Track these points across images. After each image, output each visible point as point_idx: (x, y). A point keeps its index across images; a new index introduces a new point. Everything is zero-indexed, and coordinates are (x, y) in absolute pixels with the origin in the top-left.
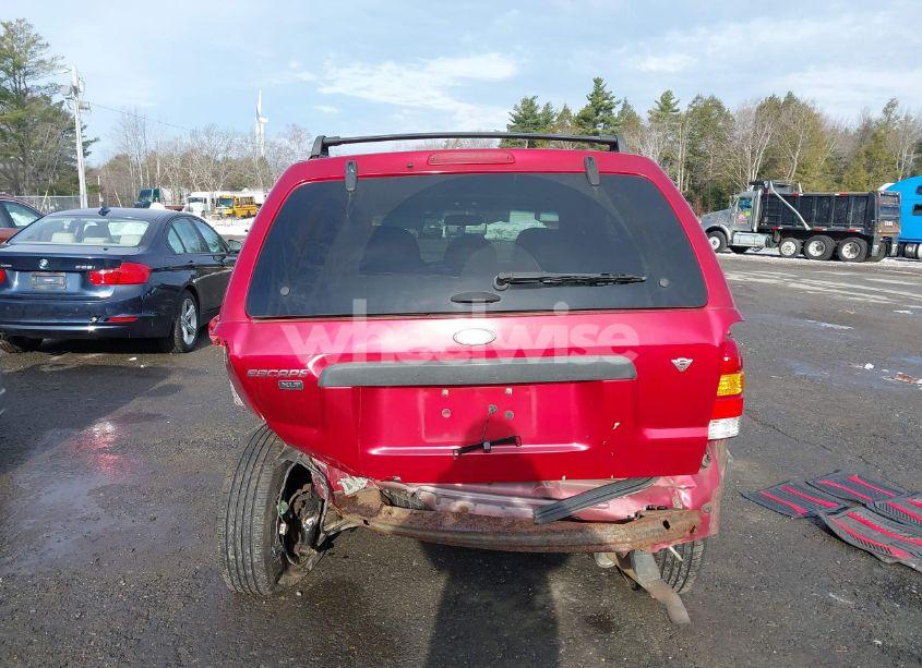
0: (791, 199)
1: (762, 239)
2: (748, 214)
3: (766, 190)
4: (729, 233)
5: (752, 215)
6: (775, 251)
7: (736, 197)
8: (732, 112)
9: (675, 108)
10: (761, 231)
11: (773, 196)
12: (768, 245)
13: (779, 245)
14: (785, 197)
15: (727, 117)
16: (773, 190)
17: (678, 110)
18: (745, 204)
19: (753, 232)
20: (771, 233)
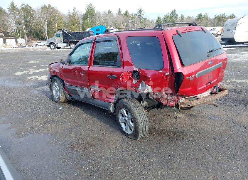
0: (70, 33)
1: (65, 44)
2: (60, 38)
3: (63, 31)
4: (56, 44)
5: (61, 39)
6: (69, 47)
7: (55, 34)
8: (34, 9)
9: (16, 7)
10: (64, 42)
11: (65, 33)
12: (67, 46)
13: (69, 45)
14: (68, 33)
15: (33, 11)
16: (65, 32)
17: (17, 8)
18: (59, 35)
19: (62, 43)
20: (67, 42)
